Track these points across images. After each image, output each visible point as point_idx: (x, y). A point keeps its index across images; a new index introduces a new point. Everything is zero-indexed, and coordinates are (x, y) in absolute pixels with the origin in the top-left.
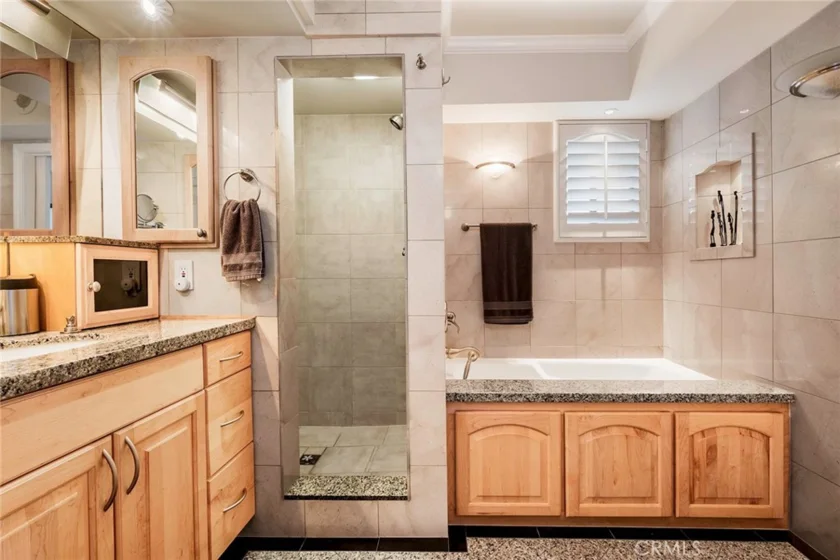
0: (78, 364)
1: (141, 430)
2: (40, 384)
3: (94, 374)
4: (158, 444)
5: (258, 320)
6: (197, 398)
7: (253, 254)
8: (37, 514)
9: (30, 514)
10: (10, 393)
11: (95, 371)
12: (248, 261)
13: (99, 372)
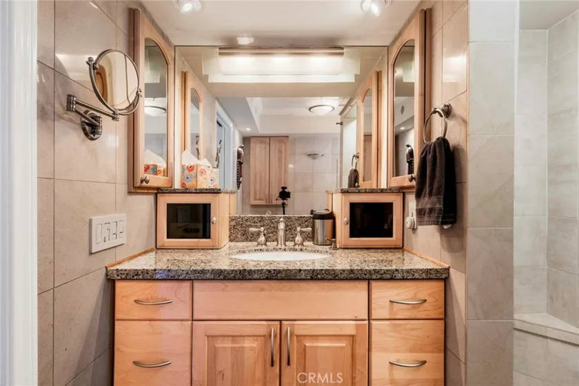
0: (254, 271)
1: (302, 328)
2: (234, 277)
3: (263, 279)
4: (315, 344)
5: (452, 271)
6: (356, 325)
7: (434, 199)
8: (237, 344)
9: (234, 341)
10: (222, 277)
11: (264, 277)
12: (429, 206)
13: (267, 279)
